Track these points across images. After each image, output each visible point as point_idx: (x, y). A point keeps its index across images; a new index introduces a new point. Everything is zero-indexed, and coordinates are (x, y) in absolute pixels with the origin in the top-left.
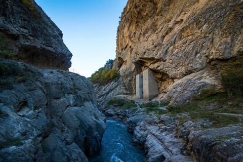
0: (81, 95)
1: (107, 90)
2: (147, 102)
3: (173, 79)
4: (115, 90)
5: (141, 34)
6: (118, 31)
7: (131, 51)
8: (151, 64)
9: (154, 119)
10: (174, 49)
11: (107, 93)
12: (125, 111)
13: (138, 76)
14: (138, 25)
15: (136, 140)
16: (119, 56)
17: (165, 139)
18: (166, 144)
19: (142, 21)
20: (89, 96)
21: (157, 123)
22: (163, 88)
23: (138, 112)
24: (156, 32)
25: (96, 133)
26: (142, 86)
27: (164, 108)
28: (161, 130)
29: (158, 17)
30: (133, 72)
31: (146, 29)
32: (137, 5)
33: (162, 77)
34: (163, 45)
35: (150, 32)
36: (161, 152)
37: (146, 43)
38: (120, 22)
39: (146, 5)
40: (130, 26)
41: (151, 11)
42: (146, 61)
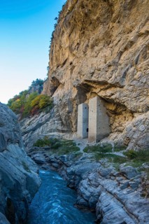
0: (4, 134)
1: (34, 125)
2: (94, 144)
3: (132, 113)
4: (45, 125)
5: (88, 46)
6: (52, 39)
7: (72, 69)
8: (101, 90)
9: (111, 170)
10: (136, 71)
11: (34, 130)
12: (62, 157)
13: (81, 107)
14: (84, 33)
15: (82, 201)
16: (54, 75)
17: (127, 199)
18: (129, 206)
19: (90, 28)
20: (15, 135)
21: (115, 176)
22: (117, 125)
23: (83, 159)
24: (111, 45)
25: (25, 192)
26: (86, 121)
27: (120, 154)
28: (121, 185)
29: (115, 25)
30: (74, 100)
31: (96, 40)
32: (84, 4)
33: (116, 109)
34: (120, 65)
35: (101, 45)
36: (122, 218)
37: (96, 59)
38: (56, 26)
39: (97, 5)
40: (71, 32)
41: (104, 15)
42: (94, 85)
